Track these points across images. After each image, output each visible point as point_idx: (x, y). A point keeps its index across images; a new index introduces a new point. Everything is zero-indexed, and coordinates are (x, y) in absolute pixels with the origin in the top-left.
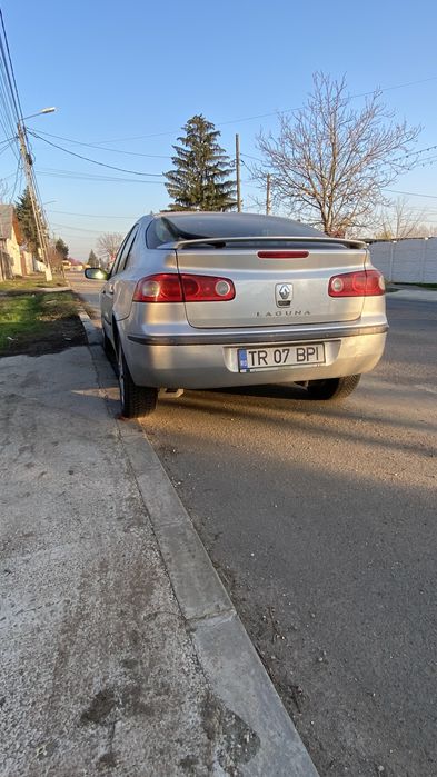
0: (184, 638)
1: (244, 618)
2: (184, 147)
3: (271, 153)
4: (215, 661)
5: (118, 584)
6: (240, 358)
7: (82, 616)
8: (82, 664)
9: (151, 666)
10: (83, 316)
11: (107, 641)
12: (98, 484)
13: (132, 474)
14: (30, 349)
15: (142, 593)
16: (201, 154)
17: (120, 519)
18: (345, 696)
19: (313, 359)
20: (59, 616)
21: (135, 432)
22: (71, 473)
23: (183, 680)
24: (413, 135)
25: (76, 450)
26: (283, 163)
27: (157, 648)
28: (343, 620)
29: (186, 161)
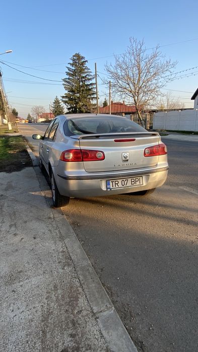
0: (94, 321)
1: (118, 310)
2: (71, 67)
3: (112, 73)
4: (108, 333)
5: (63, 296)
6: (107, 184)
7: (50, 313)
8: (53, 337)
9: (82, 336)
10: (29, 151)
11: (62, 325)
12: (47, 244)
13: (62, 238)
14: (6, 169)
15: (74, 300)
16: (79, 71)
17: (59, 262)
18: (162, 345)
19: (138, 183)
20: (39, 313)
21: (60, 215)
22: (35, 238)
23: (96, 343)
24: (173, 66)
25: (35, 225)
26: (117, 77)
27: (83, 327)
28: (158, 309)
29: (72, 74)
